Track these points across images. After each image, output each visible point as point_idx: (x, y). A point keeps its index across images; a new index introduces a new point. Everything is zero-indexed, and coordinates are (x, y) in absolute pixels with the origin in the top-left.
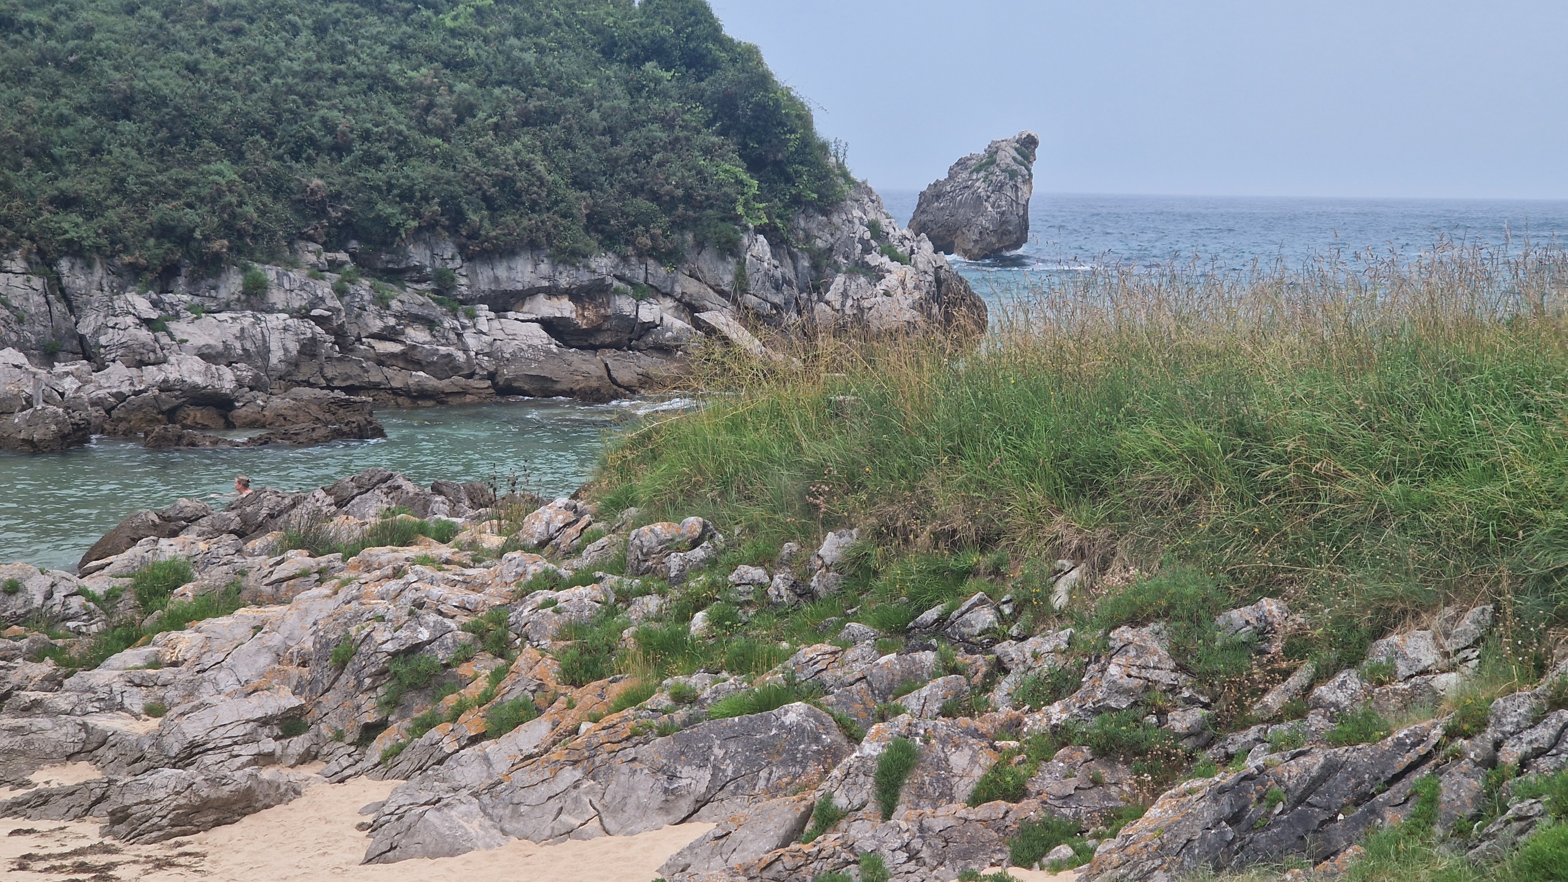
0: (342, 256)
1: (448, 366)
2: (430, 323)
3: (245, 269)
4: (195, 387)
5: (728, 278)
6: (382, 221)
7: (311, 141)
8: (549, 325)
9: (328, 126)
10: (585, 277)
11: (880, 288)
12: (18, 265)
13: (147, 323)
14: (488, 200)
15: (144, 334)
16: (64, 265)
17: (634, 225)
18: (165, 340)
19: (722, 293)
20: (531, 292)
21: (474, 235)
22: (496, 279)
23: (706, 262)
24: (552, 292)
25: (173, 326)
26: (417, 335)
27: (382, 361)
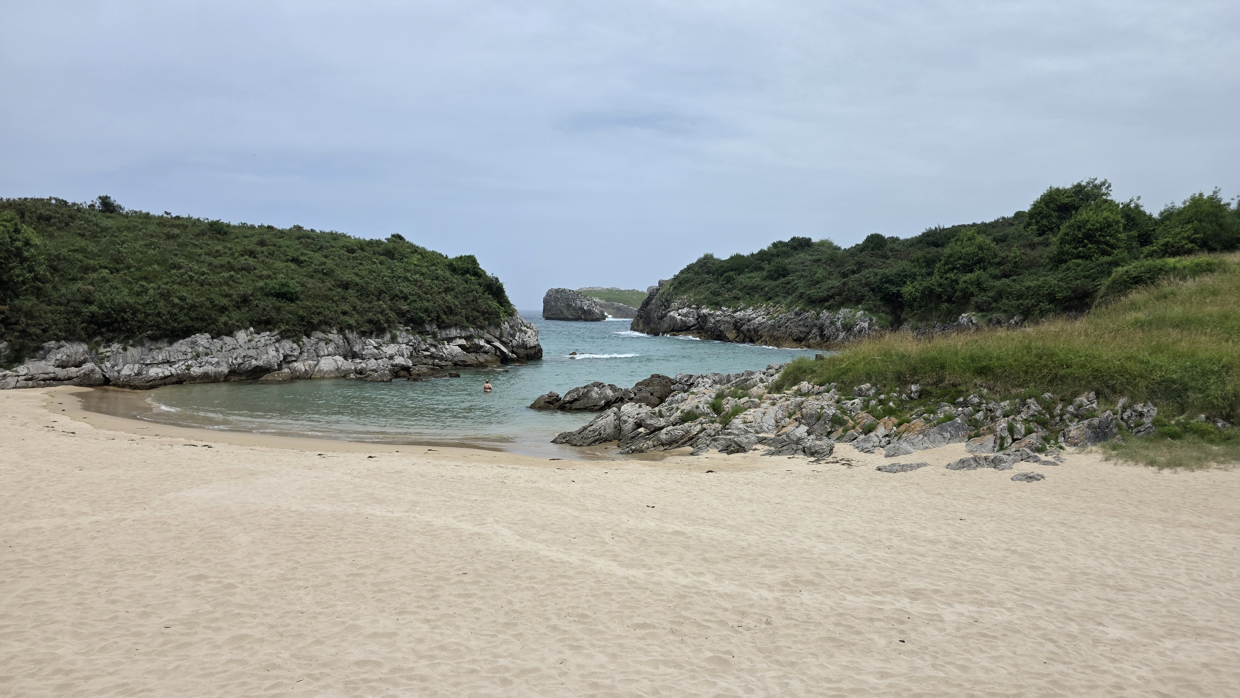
0: (409, 328)
1: (442, 358)
2: (435, 347)
3: (391, 332)
4: (403, 365)
5: (498, 333)
6: (420, 318)
7: (397, 295)
8: (460, 346)
9: (401, 292)
10: (469, 334)
11: (527, 336)
12: (335, 332)
13: (375, 347)
14: (444, 312)
15: (376, 351)
16: (347, 331)
17: (475, 319)
18: (381, 352)
19: (496, 337)
20: (455, 338)
21: (443, 322)
22: (447, 334)
23: (491, 329)
24: (460, 338)
25: (382, 348)
26: (433, 350)
27: (425, 357)
